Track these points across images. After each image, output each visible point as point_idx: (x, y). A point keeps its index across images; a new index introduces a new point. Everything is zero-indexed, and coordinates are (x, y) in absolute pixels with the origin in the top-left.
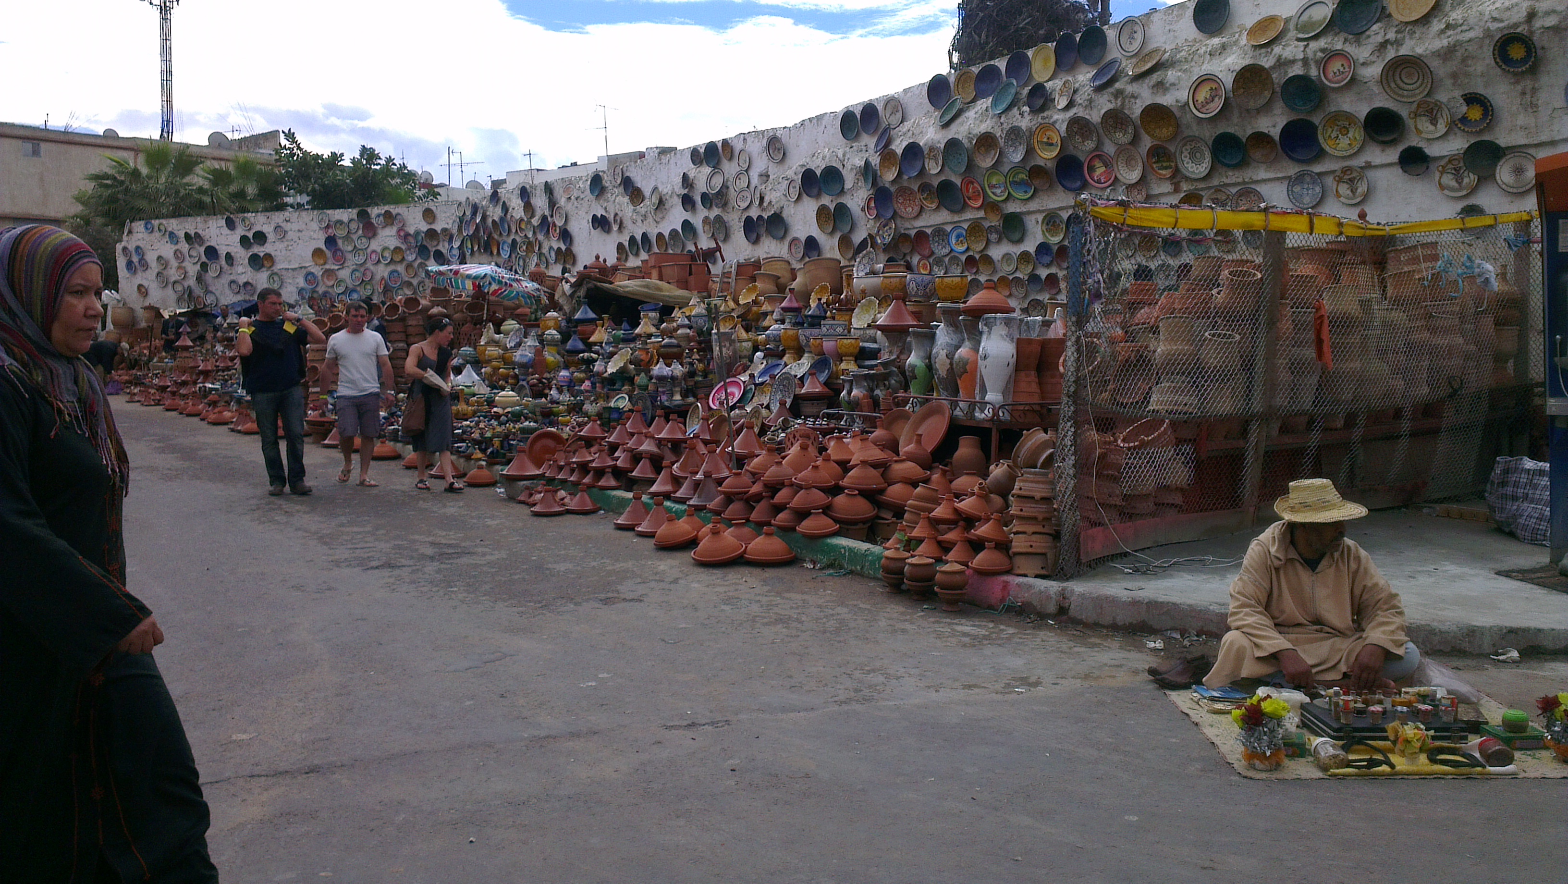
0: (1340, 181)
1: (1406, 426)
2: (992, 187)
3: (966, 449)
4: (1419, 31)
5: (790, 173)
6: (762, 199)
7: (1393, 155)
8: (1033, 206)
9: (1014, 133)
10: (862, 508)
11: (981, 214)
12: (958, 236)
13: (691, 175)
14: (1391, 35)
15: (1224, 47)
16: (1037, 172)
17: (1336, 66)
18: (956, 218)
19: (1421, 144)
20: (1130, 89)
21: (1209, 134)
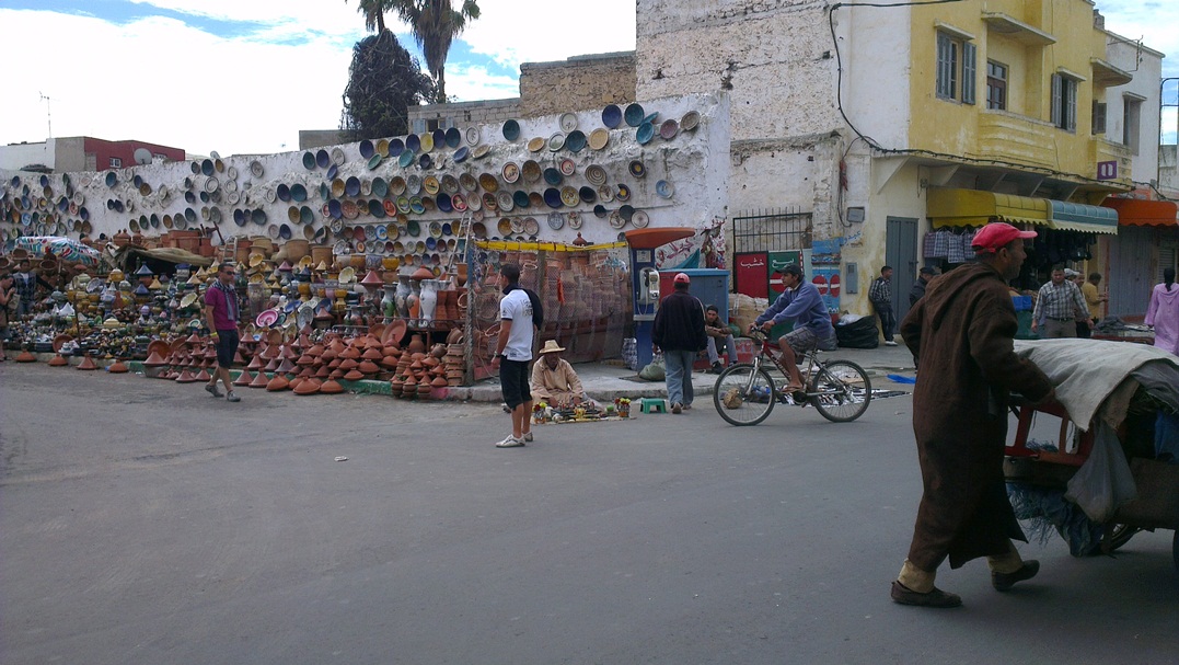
0: (570, 217)
1: (593, 328)
2: (401, 205)
3: (415, 341)
4: (601, 154)
5: (268, 185)
6: (248, 199)
7: (591, 207)
8: (424, 218)
9: (413, 178)
10: (373, 367)
11: (395, 219)
12: (381, 231)
13: (192, 178)
14: (589, 155)
15: (518, 149)
16: (426, 200)
17: (567, 166)
18: (380, 221)
19: (603, 204)
20: (474, 164)
21: (513, 191)
